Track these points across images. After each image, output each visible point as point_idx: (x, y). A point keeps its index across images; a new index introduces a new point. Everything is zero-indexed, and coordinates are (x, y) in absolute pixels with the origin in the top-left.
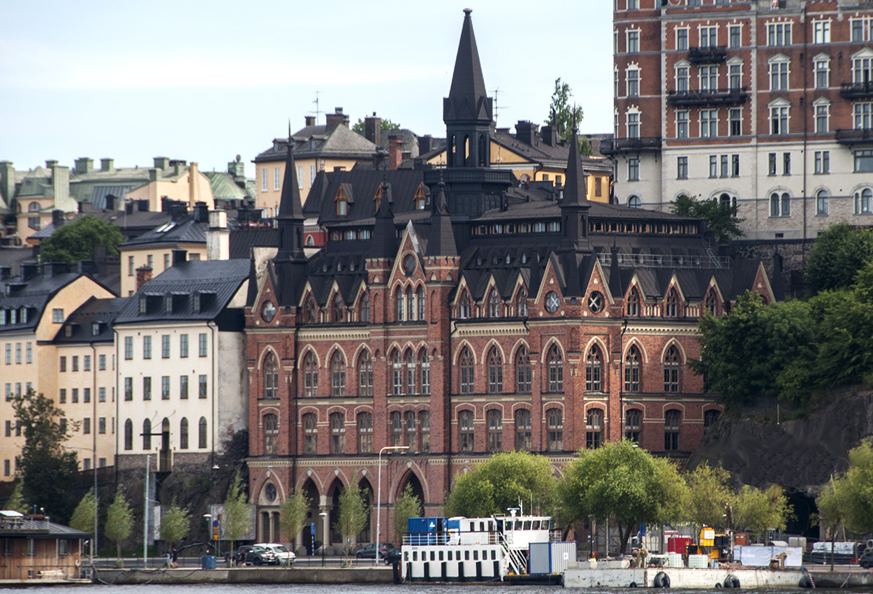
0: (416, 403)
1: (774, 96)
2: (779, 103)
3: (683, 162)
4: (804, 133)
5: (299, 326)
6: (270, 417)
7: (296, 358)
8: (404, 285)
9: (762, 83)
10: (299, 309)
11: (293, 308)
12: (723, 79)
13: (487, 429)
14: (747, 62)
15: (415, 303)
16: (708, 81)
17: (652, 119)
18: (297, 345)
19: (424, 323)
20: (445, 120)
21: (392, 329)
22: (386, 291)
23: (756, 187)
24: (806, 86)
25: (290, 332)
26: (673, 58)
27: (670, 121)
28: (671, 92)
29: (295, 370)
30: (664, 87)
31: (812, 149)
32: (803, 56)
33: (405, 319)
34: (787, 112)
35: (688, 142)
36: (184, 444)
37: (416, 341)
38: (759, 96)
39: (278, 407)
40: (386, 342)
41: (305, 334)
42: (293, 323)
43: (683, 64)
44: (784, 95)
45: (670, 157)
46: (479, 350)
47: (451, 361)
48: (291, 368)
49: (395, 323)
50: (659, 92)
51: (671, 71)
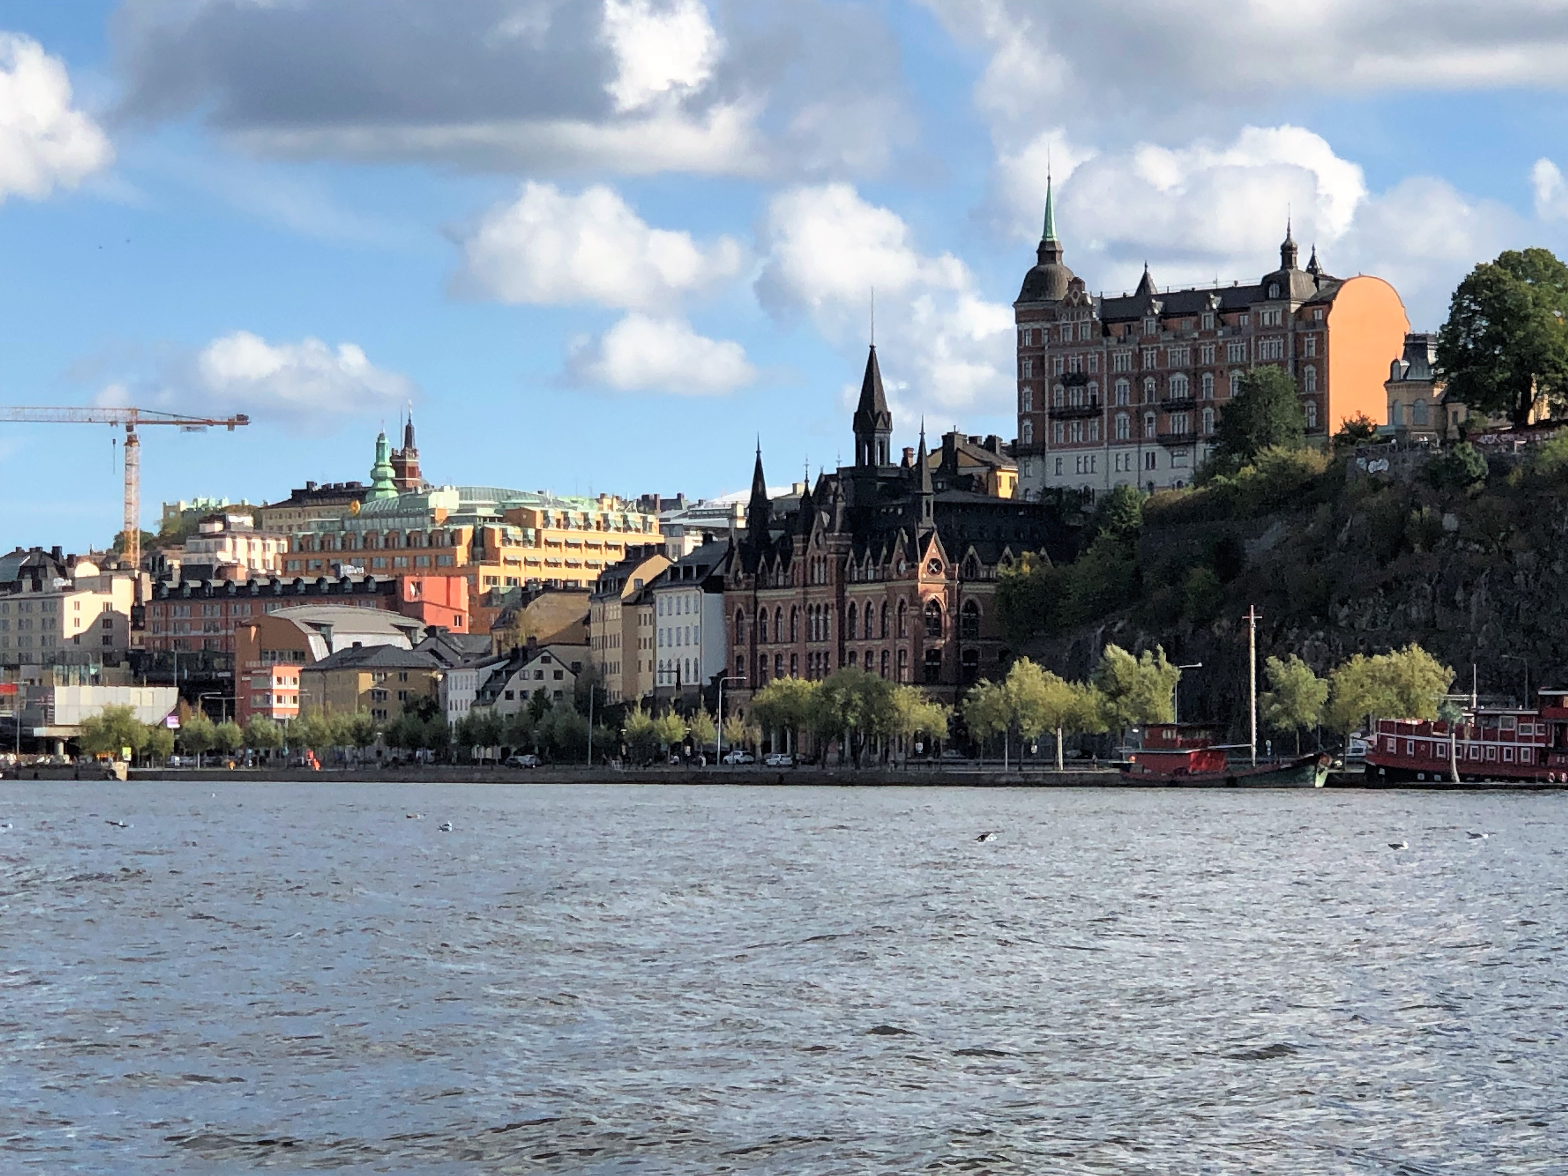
0: (822, 646)
1: (1119, 409)
2: (1123, 415)
3: (1059, 461)
4: (1138, 437)
5: (757, 588)
6: (740, 659)
7: (755, 613)
8: (816, 556)
9: (1111, 401)
10: (757, 576)
11: (753, 575)
12: (1085, 397)
13: (866, 665)
14: (1101, 383)
15: (822, 569)
16: (1077, 398)
17: (1038, 430)
18: (756, 603)
19: (825, 584)
20: (855, 428)
21: (810, 589)
22: (805, 561)
23: (1107, 480)
24: (1140, 401)
25: (752, 593)
26: (1052, 383)
27: (1051, 430)
28: (1052, 408)
29: (755, 622)
30: (1047, 405)
31: (1145, 449)
32: (1138, 380)
33: (816, 581)
34: (1127, 422)
35: (1062, 446)
36: (687, 681)
37: (822, 599)
38: (1109, 409)
39: (743, 650)
40: (805, 600)
41: (761, 594)
42: (753, 586)
43: (1060, 387)
44: (1126, 409)
45: (1051, 456)
46: (861, 604)
47: (844, 613)
48: (752, 621)
49: (813, 584)
50: (1044, 409)
51: (1051, 391)
